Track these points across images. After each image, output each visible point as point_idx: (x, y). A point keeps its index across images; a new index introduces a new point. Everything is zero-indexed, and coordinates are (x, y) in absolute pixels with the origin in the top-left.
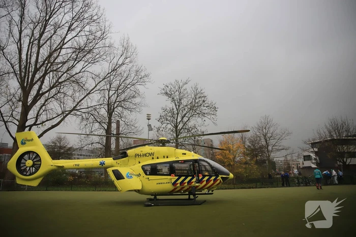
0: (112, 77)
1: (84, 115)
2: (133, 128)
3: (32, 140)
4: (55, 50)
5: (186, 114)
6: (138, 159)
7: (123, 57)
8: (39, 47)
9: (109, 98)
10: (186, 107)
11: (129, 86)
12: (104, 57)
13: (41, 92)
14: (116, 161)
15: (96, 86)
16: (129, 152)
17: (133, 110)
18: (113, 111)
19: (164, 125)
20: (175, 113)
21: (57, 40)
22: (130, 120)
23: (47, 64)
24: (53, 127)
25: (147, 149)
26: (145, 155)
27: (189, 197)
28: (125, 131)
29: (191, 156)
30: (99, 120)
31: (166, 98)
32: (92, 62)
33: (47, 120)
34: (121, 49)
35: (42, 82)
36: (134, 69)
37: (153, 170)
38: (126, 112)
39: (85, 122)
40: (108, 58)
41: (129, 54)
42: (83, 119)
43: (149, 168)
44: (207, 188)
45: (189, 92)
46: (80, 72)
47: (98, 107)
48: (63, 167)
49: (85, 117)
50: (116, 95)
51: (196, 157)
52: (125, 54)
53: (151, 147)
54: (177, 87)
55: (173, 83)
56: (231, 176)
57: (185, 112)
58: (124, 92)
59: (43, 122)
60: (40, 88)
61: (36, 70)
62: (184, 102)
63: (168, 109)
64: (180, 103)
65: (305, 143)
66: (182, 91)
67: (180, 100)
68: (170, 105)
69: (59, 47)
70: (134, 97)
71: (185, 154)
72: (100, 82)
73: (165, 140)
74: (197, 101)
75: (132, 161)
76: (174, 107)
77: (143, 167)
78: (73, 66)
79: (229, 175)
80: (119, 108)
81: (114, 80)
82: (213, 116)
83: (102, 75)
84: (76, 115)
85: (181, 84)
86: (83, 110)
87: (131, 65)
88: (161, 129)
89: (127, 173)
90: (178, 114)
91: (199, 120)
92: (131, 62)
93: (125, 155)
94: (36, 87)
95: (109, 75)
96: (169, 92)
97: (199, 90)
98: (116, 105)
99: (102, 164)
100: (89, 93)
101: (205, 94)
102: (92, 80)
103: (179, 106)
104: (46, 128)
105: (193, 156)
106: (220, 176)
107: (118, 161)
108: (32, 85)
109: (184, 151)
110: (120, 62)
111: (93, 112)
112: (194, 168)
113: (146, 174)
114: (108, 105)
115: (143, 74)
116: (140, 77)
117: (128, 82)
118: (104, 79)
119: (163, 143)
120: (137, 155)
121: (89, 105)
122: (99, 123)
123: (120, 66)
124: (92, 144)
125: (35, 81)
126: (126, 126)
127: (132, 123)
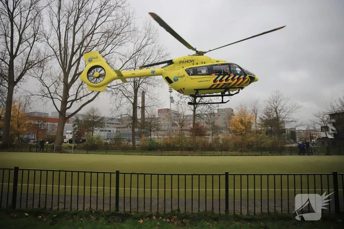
0: (137, 57)
1: (113, 91)
2: (156, 101)
4: (88, 35)
7: (146, 39)
8: (74, 34)
12: (130, 38)
13: (78, 73)
15: (123, 66)
17: (156, 85)
18: (139, 86)
19: (182, 100)
21: (88, 27)
22: (154, 94)
23: (81, 48)
24: (89, 102)
28: (149, 104)
30: (126, 95)
32: (119, 43)
33: (84, 96)
34: (144, 31)
35: (79, 64)
36: (157, 49)
38: (149, 88)
39: (114, 97)
40: (133, 40)
41: (151, 35)
42: (113, 93)
46: (109, 53)
47: (125, 84)
49: (114, 92)
52: (147, 36)
59: (81, 98)
60: (77, 68)
61: (73, 54)
69: (91, 31)
72: (127, 62)
78: (103, 50)
80: (144, 84)
81: (138, 59)
83: (129, 55)
84: (107, 91)
86: (112, 87)
87: (153, 45)
88: (180, 103)
92: (153, 43)
94: (74, 69)
95: (134, 55)
98: (140, 82)
102: (120, 61)
104: (83, 103)
108: (70, 67)
110: (143, 44)
111: (122, 88)
113: (189, 75)
114: (134, 82)
115: (164, 53)
116: (161, 56)
117: (151, 60)
118: (130, 59)
121: (118, 83)
122: (127, 97)
123: (144, 46)
124: (121, 115)
125: (72, 64)
126: (150, 99)
127: (155, 97)
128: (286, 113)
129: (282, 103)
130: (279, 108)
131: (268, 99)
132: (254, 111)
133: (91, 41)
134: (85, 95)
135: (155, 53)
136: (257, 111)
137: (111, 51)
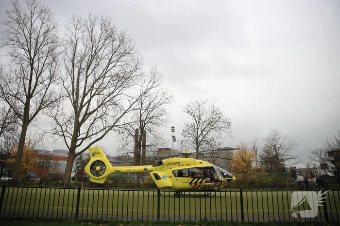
0: (143, 99)
1: (120, 130)
2: (161, 140)
3: (99, 153)
4: (98, 79)
5: (205, 129)
6: (170, 166)
7: (152, 82)
8: (87, 77)
9: (141, 115)
10: (205, 123)
11: (157, 105)
12: (136, 81)
13: (88, 112)
14: (154, 167)
15: (130, 107)
16: (164, 161)
17: (160, 125)
18: (144, 126)
19: (187, 138)
20: (196, 128)
21: (99, 71)
22: (158, 133)
23: (92, 90)
24: (98, 140)
25: (175, 159)
26: (175, 163)
27: (205, 193)
28: (154, 143)
29: (206, 164)
31: (189, 115)
32: (126, 86)
33: (93, 135)
34: (150, 75)
36: (161, 92)
37: (180, 174)
38: (155, 127)
39: (121, 136)
40: (140, 83)
41: (156, 79)
42: (120, 133)
43: (177, 172)
44: (217, 186)
45: (207, 109)
46: (117, 95)
47: (133, 124)
48: (120, 171)
49: (121, 131)
50: (146, 113)
51: (209, 165)
52: (153, 80)
53: (178, 158)
54: (197, 106)
55: (194, 103)
56: (234, 178)
57: (204, 127)
58: (153, 110)
59: (90, 136)
61: (85, 95)
62: (203, 118)
63: (190, 124)
64: (200, 119)
65: (313, 153)
66: (201, 109)
67: (200, 116)
68: (192, 121)
69: (102, 75)
70: (161, 114)
71: (201, 163)
72: (134, 103)
73: (188, 153)
74: (214, 117)
75: (166, 167)
76: (195, 123)
77: (173, 172)
78: (113, 92)
79: (232, 177)
80: (149, 124)
81: (144, 101)
82: (228, 130)
83: (136, 97)
84: (114, 130)
85: (201, 103)
86: (119, 126)
87: (158, 88)
88: (184, 142)
89: (162, 175)
90: (198, 128)
91: (216, 133)
92: (158, 85)
93: (161, 163)
95: (141, 97)
96: (190, 110)
97: (216, 108)
98: (146, 122)
99: (146, 169)
100: (125, 113)
101: (221, 111)
102: (128, 102)
103: (199, 122)
104: (92, 141)
105: (207, 164)
106: (226, 178)
107: (156, 167)
108: (82, 107)
109: (201, 161)
110: (149, 87)
111: (128, 127)
112: (207, 172)
113: (175, 176)
114: (140, 121)
115: (168, 95)
116: (166, 98)
117: (156, 102)
118: (137, 100)
119: (186, 155)
120: (169, 164)
121: (126, 123)
122: (133, 136)
123: (150, 89)
124: (127, 153)
125: (83, 104)
126: (155, 138)
127: (159, 136)
128: (284, 151)
129: (280, 141)
130: (278, 146)
131: (267, 138)
132: (254, 148)
133: (102, 84)
134: (94, 133)
135: (160, 96)
136: (257, 148)
137: (120, 93)
